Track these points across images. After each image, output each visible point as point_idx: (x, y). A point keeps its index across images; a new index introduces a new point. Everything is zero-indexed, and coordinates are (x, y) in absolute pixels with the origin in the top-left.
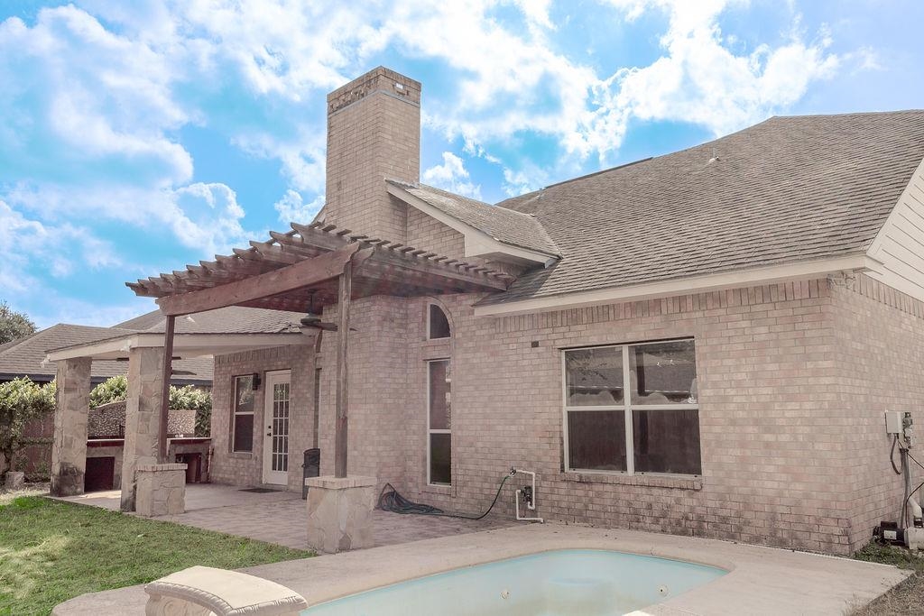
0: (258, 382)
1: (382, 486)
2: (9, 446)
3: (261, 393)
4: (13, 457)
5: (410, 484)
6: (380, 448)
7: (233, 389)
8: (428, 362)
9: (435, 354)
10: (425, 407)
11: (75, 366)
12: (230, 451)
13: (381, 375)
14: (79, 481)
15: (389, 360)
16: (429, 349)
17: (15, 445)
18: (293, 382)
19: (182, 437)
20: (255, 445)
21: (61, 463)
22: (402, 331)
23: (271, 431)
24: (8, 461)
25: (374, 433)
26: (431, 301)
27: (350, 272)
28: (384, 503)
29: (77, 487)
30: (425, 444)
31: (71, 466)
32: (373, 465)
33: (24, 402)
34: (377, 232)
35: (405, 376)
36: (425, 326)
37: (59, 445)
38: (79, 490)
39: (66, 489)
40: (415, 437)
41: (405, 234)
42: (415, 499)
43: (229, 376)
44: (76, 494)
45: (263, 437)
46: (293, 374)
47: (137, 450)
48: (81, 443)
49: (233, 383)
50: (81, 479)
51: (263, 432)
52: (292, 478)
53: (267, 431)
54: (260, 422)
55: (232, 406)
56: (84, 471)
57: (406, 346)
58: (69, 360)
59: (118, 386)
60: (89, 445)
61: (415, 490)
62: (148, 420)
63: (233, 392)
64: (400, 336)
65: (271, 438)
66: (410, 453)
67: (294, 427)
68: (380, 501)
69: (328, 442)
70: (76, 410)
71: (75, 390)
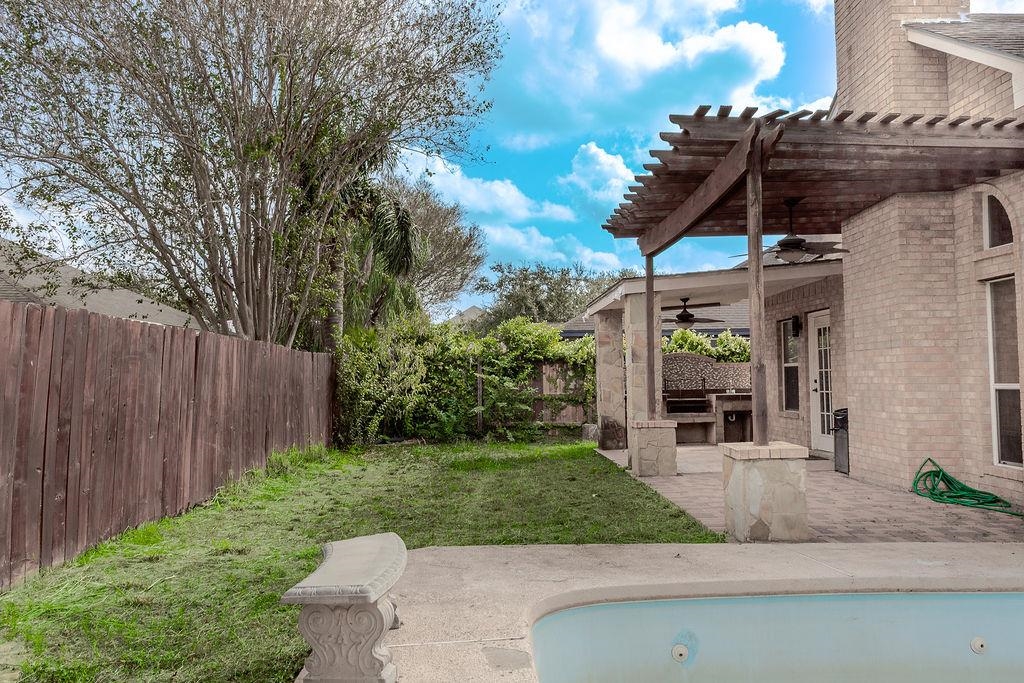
0: (799, 327)
1: (919, 462)
2: (585, 400)
3: (803, 339)
5: (969, 463)
6: (913, 409)
7: (779, 336)
8: (988, 283)
9: (994, 270)
10: (986, 350)
11: (606, 319)
12: (781, 409)
13: (911, 307)
14: (620, 435)
15: (923, 285)
16: (985, 264)
18: (833, 324)
19: (734, 392)
20: (802, 403)
21: (604, 416)
22: (945, 241)
23: (818, 386)
24: (585, 413)
25: (902, 388)
26: (985, 189)
27: (758, 167)
28: (920, 485)
29: (619, 442)
30: (988, 404)
31: (612, 420)
32: (903, 432)
34: (893, 104)
35: (954, 307)
36: (980, 231)
37: (599, 399)
38: (621, 444)
40: (972, 395)
41: (946, 96)
42: (974, 484)
43: (775, 321)
44: (618, 447)
45: (809, 393)
46: (831, 315)
48: (619, 398)
49: (779, 329)
50: (622, 433)
51: (808, 387)
53: (813, 386)
54: (804, 374)
55: (779, 357)
56: (624, 425)
57: (952, 263)
59: (682, 338)
61: (974, 471)
62: (642, 372)
63: (779, 341)
64: (942, 248)
65: (819, 393)
66: (966, 417)
67: (836, 381)
68: (916, 483)
70: (611, 364)
71: (608, 343)
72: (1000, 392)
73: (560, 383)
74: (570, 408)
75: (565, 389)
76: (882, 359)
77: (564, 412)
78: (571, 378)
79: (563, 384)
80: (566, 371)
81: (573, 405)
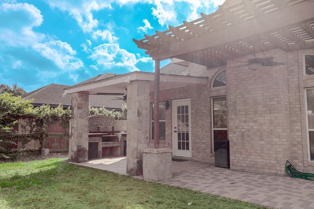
0: (168, 105)
2: (41, 137)
3: (169, 111)
4: (44, 142)
8: (305, 89)
10: (305, 115)
11: (82, 96)
12: (150, 139)
14: (86, 155)
17: (44, 136)
18: (193, 105)
19: (123, 133)
20: (167, 137)
21: (78, 146)
23: (177, 130)
24: (41, 143)
29: (85, 158)
30: (307, 137)
31: (82, 147)
33: (47, 115)
37: (76, 136)
38: (86, 159)
39: (80, 159)
40: (299, 134)
42: (301, 169)
44: (85, 161)
45: (172, 132)
46: (192, 101)
47: (138, 140)
48: (86, 135)
49: (150, 106)
50: (87, 154)
51: (172, 130)
52: (195, 154)
53: (173, 130)
54: (169, 125)
55: (150, 118)
56: (88, 149)
58: (79, 92)
60: (90, 136)
61: (300, 164)
62: (142, 122)
65: (177, 133)
67: (195, 127)
69: (236, 136)
70: (83, 118)
71: (82, 108)
72: (310, 132)
73: (28, 128)
74: (33, 141)
75: (31, 131)
76: (261, 118)
77: (29, 143)
78: (34, 126)
79: (29, 128)
80: (32, 122)
81: (35, 140)
